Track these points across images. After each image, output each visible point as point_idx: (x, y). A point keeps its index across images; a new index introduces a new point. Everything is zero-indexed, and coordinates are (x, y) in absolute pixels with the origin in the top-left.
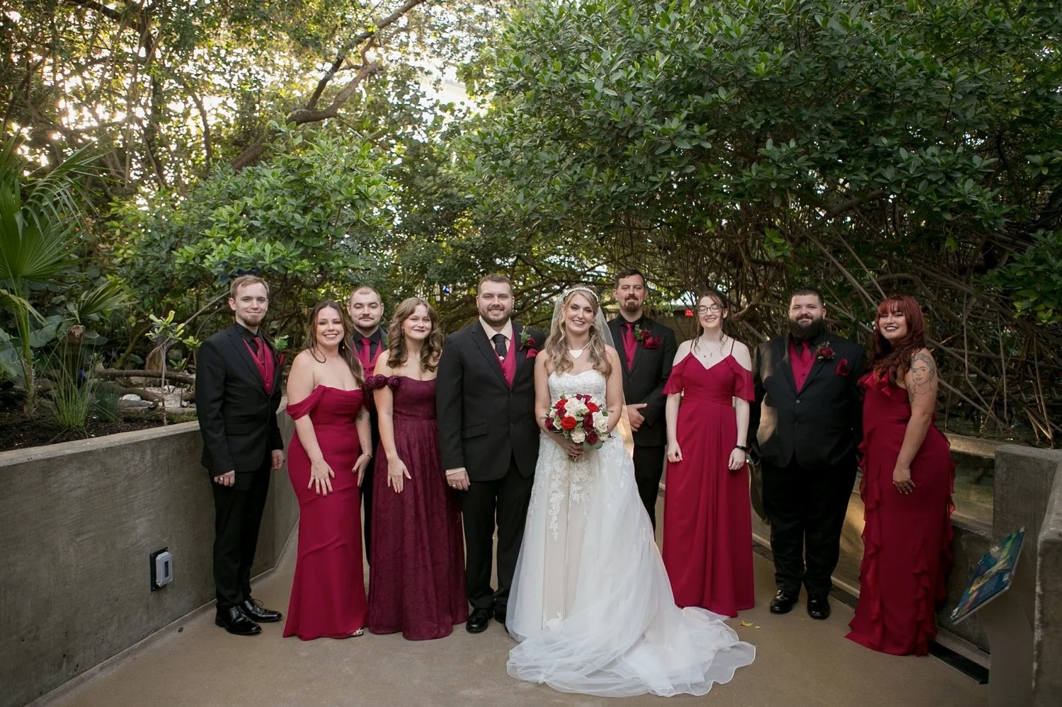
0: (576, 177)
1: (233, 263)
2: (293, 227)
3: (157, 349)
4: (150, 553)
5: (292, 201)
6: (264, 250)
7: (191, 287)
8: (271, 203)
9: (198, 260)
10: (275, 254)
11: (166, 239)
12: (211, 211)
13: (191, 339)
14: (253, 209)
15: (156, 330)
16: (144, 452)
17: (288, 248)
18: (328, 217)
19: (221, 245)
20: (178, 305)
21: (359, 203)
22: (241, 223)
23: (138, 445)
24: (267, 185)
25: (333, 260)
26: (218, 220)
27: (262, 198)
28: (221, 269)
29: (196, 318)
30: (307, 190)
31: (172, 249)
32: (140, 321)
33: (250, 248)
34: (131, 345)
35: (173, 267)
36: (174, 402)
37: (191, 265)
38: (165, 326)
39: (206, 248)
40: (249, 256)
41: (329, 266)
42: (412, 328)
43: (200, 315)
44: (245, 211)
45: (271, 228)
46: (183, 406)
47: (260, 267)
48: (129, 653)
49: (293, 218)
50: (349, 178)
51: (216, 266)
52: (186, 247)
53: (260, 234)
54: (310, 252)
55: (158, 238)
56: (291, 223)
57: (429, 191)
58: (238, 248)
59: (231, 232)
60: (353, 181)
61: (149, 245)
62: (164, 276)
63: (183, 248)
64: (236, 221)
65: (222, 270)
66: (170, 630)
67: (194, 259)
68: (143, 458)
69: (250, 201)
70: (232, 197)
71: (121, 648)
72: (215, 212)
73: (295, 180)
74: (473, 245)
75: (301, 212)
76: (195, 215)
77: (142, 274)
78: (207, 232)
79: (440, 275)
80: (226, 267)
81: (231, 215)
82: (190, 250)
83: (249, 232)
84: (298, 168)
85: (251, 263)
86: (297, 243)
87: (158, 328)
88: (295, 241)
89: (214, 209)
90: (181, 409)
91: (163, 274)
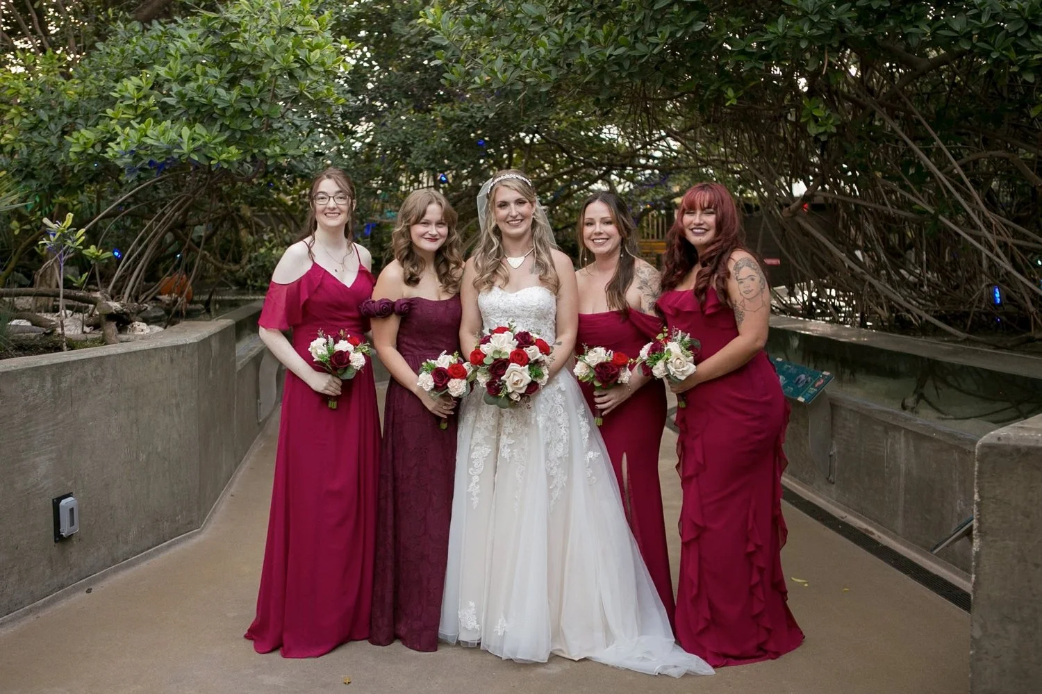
0: (566, 37)
1: (142, 152)
2: (216, 105)
3: (50, 262)
4: (53, 497)
5: (215, 72)
6: (180, 136)
7: (91, 181)
8: (189, 73)
9: (98, 148)
10: (194, 140)
11: (56, 120)
12: (112, 84)
13: (93, 249)
14: (168, 80)
15: (51, 236)
16: (44, 380)
17: (209, 131)
18: (259, 92)
19: (128, 129)
20: (74, 206)
21: (299, 73)
22: (152, 100)
23: (38, 370)
24: (183, 50)
25: (268, 147)
26: (122, 97)
27: (177, 67)
28: (128, 159)
29: (96, 223)
30: (234, 56)
31: (64, 133)
32: (25, 227)
33: (164, 133)
34: (14, 259)
35: (67, 156)
36: (73, 327)
37: (89, 154)
38: (62, 231)
39: (108, 132)
40: (163, 143)
41: (264, 154)
42: (422, 236)
43: (103, 218)
44: (157, 85)
45: (189, 107)
46: (84, 333)
47: (176, 156)
48: (30, 611)
49: (216, 94)
50: (285, 41)
51: (122, 157)
52: (83, 131)
53: (176, 114)
54: (238, 136)
55: (46, 119)
56: (214, 100)
57: (413, 41)
58: (148, 134)
59: (139, 111)
60: (291, 44)
61: (34, 128)
62: (55, 167)
63: (79, 131)
64: (146, 97)
65: (130, 160)
66: (76, 590)
67: (93, 147)
68: (42, 387)
69: (162, 71)
70: (140, 66)
71: (21, 604)
72: (119, 86)
73: (218, 44)
74: (472, 117)
75: (227, 85)
76: (93, 87)
77: (27, 166)
78: (109, 112)
79: (427, 159)
80: (135, 157)
81: (139, 89)
82: (87, 134)
83: (163, 111)
84: (222, 28)
85: (165, 152)
86: (222, 125)
87: (54, 235)
88: (219, 123)
89: (117, 81)
90: (84, 335)
91: (53, 166)
